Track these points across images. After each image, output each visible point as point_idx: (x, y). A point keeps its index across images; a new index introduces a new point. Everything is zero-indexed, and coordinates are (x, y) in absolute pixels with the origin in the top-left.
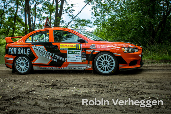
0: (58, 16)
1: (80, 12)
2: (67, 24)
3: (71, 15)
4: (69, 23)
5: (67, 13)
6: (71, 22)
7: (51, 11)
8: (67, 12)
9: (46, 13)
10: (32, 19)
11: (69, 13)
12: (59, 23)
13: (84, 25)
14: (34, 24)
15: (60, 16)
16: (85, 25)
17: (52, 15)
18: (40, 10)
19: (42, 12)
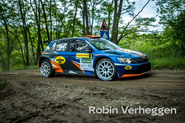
0: (118, 16)
1: (142, 11)
2: (127, 24)
3: (132, 15)
4: (129, 24)
6: (131, 22)
7: (110, 11)
8: (127, 11)
9: (105, 13)
10: (90, 21)
11: (130, 12)
12: (118, 24)
14: (92, 26)
15: (119, 17)
16: (148, 25)
17: (111, 16)
18: (98, 11)
19: (101, 13)
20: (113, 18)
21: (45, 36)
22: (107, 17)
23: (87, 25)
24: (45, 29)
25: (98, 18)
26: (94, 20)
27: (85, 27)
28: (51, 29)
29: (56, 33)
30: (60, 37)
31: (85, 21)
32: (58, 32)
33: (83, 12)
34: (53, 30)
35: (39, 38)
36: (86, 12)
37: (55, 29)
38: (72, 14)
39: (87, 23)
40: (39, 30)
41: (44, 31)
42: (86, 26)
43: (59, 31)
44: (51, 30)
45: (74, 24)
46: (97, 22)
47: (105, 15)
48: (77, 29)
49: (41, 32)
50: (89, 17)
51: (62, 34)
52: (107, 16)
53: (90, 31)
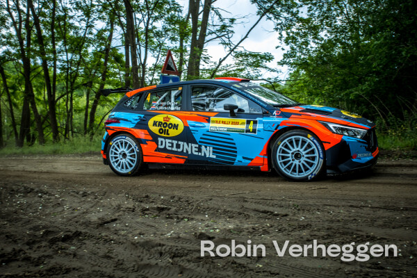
0: (198, 45)
1: (246, 37)
2: (218, 63)
3: (227, 44)
4: (220, 62)
5: (218, 39)
6: (225, 58)
7: (183, 36)
8: (218, 37)
9: (173, 39)
10: (140, 55)
11: (223, 38)
12: (199, 62)
13: (256, 65)
14: (144, 65)
15: (201, 47)
16: (259, 66)
17: (184, 44)
18: (158, 34)
19: (163, 38)
20: (189, 49)
21: (41, 83)
22: (176, 47)
23: (134, 63)
24: (41, 68)
25: (158, 49)
26: (148, 52)
27: (129, 67)
28: (55, 67)
29: (66, 78)
30: (75, 86)
31: (130, 53)
32: (69, 77)
33: (125, 34)
34: (58, 71)
35: (26, 88)
36: (131, 36)
37: (63, 68)
38: (103, 39)
39: (134, 57)
40: (28, 69)
41: (39, 73)
42: (132, 64)
43: (71, 73)
44: (55, 71)
45: (107, 60)
46: (156, 56)
47: (174, 42)
48: (112, 70)
49: (33, 74)
50: (138, 46)
51: (79, 80)
52: (178, 44)
53: (140, 75)
